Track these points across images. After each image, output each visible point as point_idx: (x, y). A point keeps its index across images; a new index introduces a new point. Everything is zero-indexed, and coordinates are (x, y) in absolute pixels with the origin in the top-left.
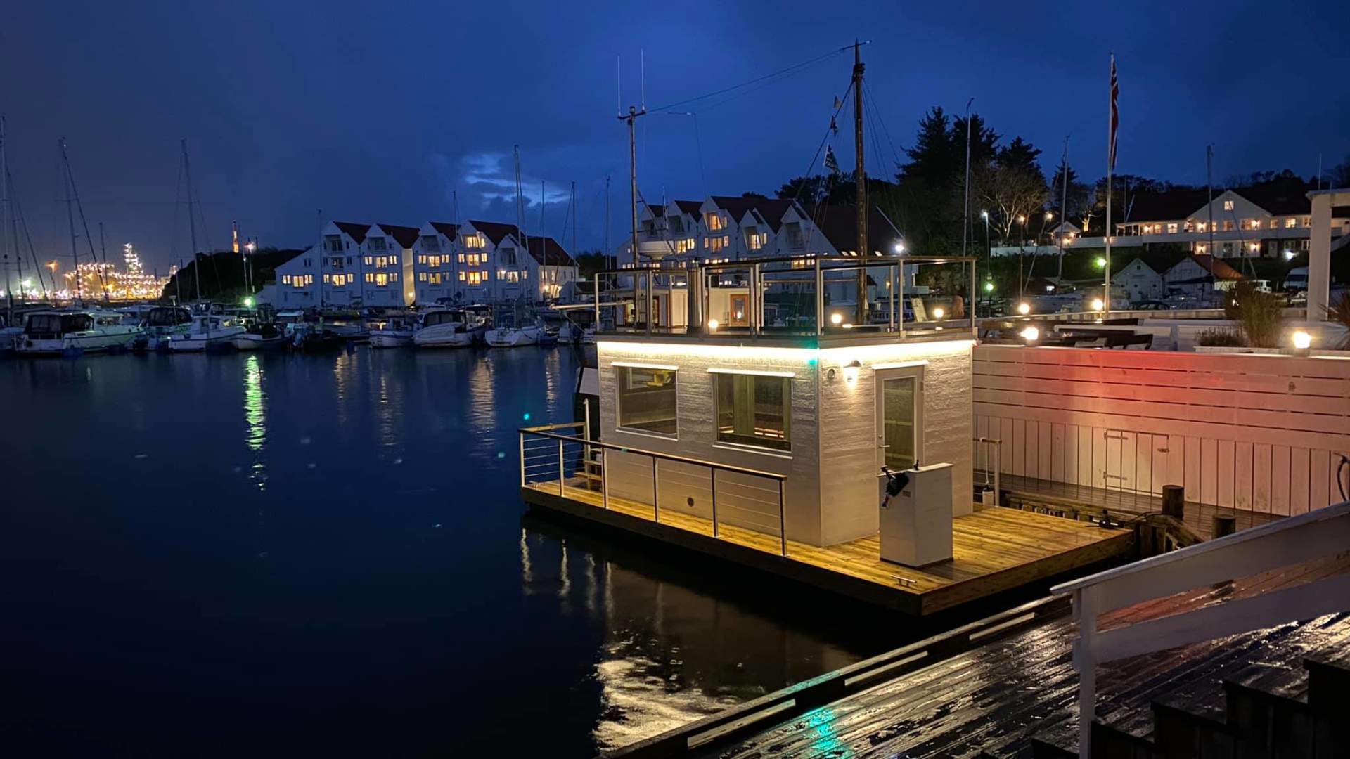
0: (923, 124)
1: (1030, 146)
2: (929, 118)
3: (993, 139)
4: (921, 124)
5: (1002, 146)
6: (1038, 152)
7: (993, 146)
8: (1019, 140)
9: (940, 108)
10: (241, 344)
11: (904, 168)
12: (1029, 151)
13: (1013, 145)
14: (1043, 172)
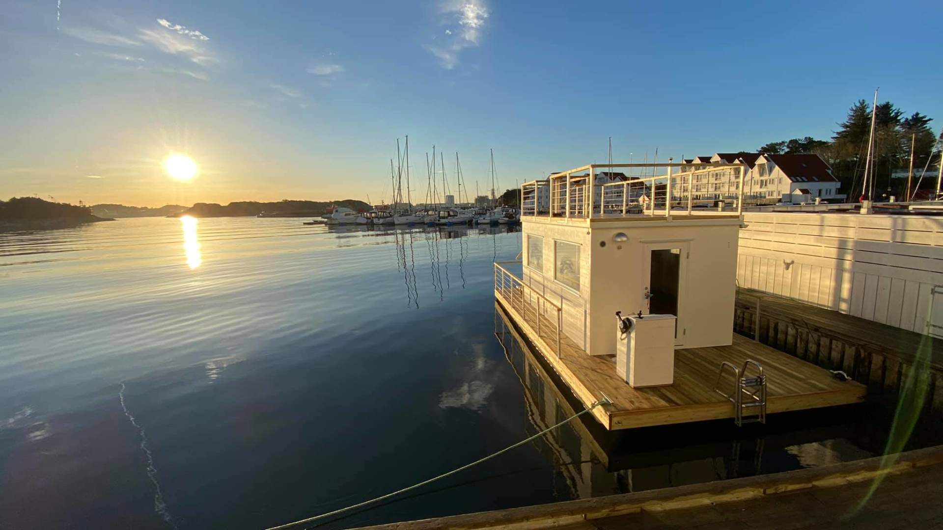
0: (852, 110)
1: (924, 117)
2: (855, 106)
3: (899, 114)
4: (851, 110)
5: (905, 117)
6: (930, 120)
7: (899, 118)
8: (917, 114)
9: (863, 100)
10: (500, 221)
11: (838, 133)
12: (924, 119)
13: (913, 117)
14: (933, 131)
